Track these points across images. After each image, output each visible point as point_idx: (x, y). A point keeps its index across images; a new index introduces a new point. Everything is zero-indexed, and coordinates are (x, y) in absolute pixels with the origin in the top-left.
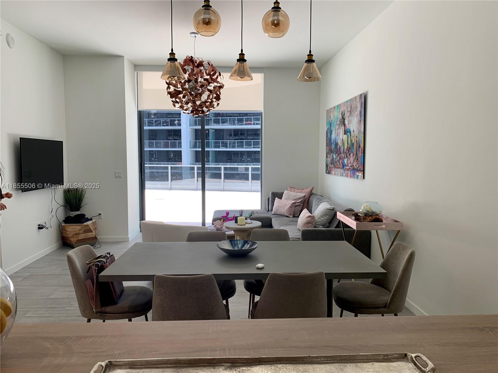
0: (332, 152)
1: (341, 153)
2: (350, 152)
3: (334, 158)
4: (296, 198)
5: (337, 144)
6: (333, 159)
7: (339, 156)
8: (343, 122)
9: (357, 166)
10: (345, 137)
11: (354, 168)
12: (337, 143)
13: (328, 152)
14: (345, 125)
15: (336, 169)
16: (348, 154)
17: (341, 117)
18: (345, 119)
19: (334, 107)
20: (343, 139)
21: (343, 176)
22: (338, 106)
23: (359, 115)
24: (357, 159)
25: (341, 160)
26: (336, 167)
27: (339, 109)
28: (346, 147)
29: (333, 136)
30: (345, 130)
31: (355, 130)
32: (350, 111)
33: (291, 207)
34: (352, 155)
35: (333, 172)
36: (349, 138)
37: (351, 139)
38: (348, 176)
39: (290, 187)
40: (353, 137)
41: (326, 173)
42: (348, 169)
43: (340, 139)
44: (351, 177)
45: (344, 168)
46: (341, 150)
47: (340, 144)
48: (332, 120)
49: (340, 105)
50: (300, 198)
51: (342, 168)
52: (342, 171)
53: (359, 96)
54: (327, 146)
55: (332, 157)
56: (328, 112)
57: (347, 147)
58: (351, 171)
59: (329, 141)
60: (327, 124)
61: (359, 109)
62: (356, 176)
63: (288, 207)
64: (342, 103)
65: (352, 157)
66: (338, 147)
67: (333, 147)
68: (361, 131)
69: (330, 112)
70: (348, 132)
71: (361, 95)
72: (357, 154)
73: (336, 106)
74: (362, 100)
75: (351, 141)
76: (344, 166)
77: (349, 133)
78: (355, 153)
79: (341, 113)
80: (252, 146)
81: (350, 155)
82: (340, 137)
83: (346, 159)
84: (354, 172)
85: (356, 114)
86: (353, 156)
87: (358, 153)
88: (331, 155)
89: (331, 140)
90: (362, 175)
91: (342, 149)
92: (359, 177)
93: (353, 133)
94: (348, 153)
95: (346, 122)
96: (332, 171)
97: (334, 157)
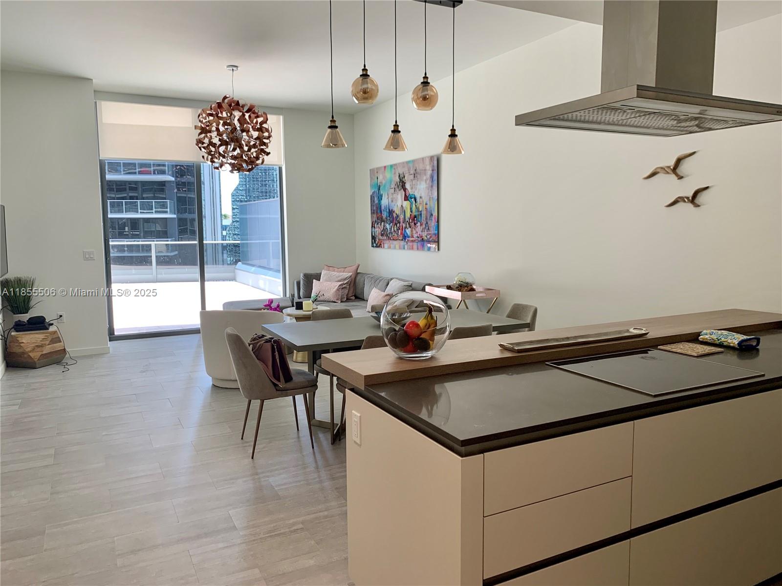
0: (382, 221)
1: (399, 223)
2: (415, 221)
3: (387, 229)
4: (340, 278)
5: (391, 212)
6: (385, 229)
7: (397, 226)
8: (402, 185)
9: (428, 237)
10: (406, 204)
11: (423, 239)
12: (392, 210)
13: (376, 221)
14: (405, 190)
15: (391, 241)
16: (413, 224)
17: (398, 180)
18: (405, 183)
19: (385, 167)
20: (402, 206)
21: (404, 249)
22: (391, 166)
23: (429, 180)
24: (428, 229)
25: (400, 231)
26: (392, 239)
27: (393, 170)
28: (408, 214)
29: (385, 202)
30: (405, 195)
31: (423, 195)
32: (414, 174)
33: (338, 290)
34: (419, 224)
35: (386, 246)
36: (414, 206)
37: (418, 206)
38: (413, 249)
39: (327, 266)
40: (420, 204)
41: (373, 246)
42: (412, 241)
43: (397, 206)
44: (418, 249)
45: (406, 240)
46: (400, 219)
47: (397, 211)
48: (381, 183)
49: (395, 165)
50: (345, 279)
51: (402, 240)
52: (402, 243)
53: (429, 158)
54: (372, 213)
55: (383, 227)
56: (374, 172)
57: (411, 215)
58: (417, 242)
59: (376, 209)
60: (372, 186)
61: (429, 173)
62: (426, 248)
63: (335, 290)
64: (399, 163)
65: (419, 227)
66: (395, 215)
67: (385, 215)
68: (433, 198)
69: (377, 172)
70: (411, 198)
71: (432, 158)
72: (427, 223)
73: (388, 166)
74: (433, 163)
75: (417, 208)
76: (405, 237)
77: (413, 200)
78: (424, 223)
79: (398, 175)
80: (154, 210)
81: (415, 224)
82: (397, 202)
83: (410, 229)
84: (424, 244)
85: (425, 178)
86: (421, 225)
87: (429, 223)
88: (381, 224)
89: (381, 206)
90: (437, 247)
91: (402, 217)
92: (432, 250)
93: (421, 200)
94: (412, 222)
95: (408, 186)
96: (384, 244)
97: (388, 226)
